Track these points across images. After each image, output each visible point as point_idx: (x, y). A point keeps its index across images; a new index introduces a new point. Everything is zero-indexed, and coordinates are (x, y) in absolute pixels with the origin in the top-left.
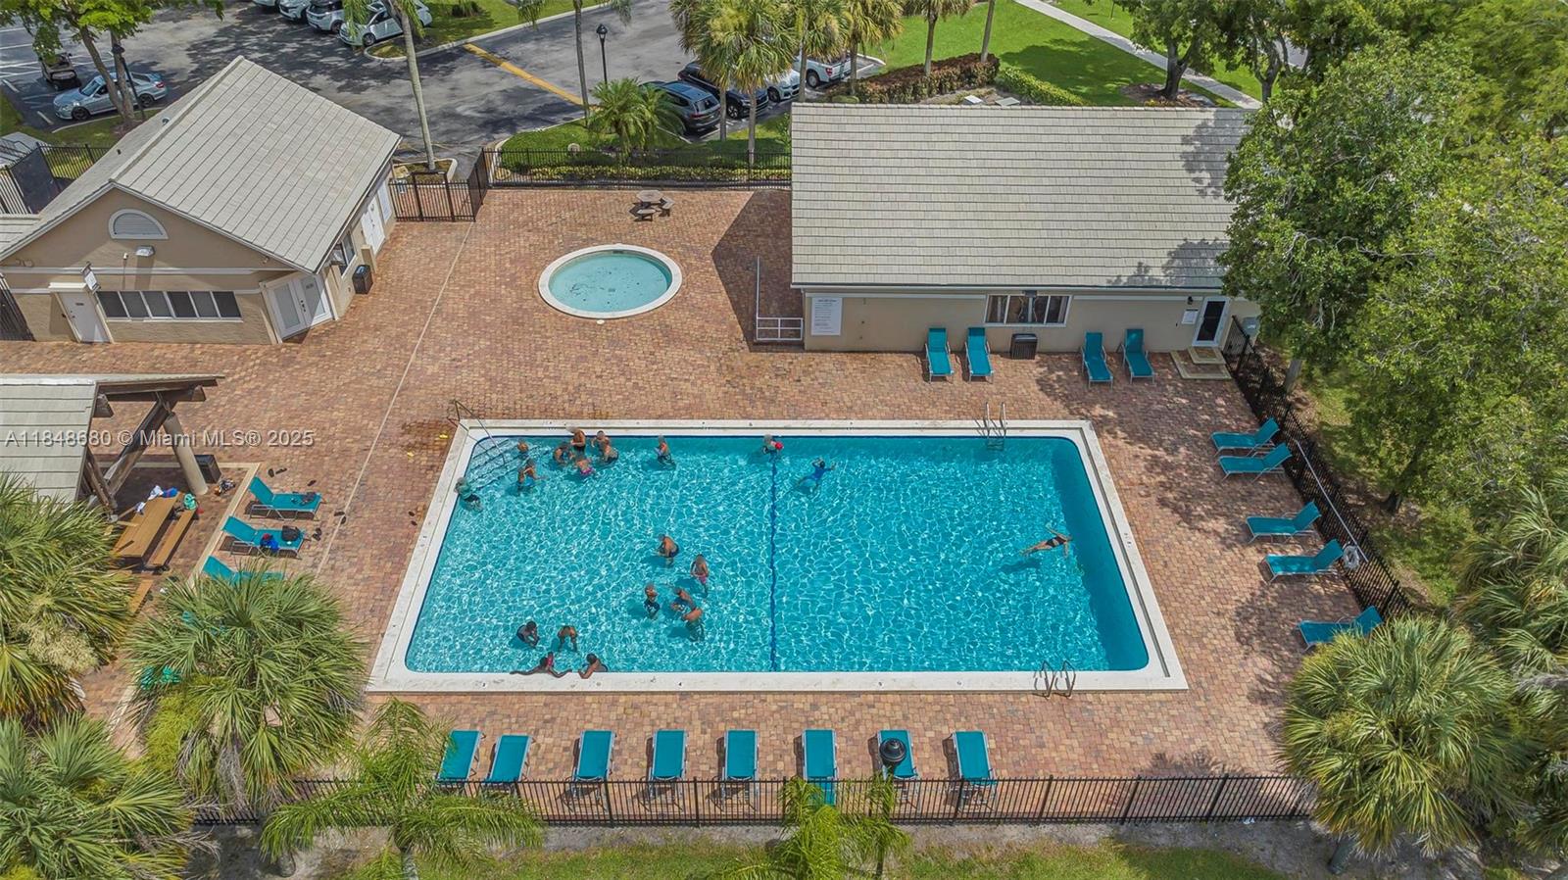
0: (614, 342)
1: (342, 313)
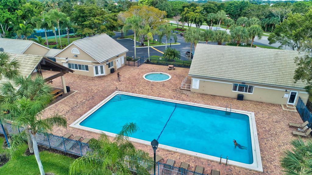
0: (152, 85)
1: (107, 75)
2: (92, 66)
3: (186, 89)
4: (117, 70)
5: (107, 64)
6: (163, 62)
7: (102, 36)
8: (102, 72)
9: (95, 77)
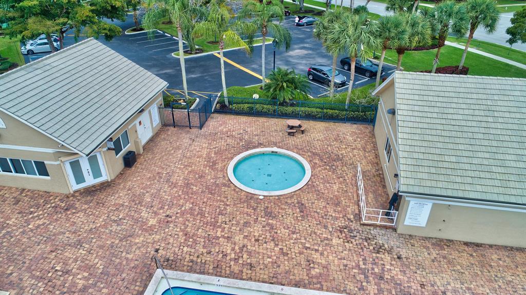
0: (269, 214)
1: (113, 178)
2: (58, 163)
3: (378, 223)
4: (142, 151)
5: (109, 149)
6: (265, 106)
7: (82, 46)
8: (97, 173)
9: (75, 192)
